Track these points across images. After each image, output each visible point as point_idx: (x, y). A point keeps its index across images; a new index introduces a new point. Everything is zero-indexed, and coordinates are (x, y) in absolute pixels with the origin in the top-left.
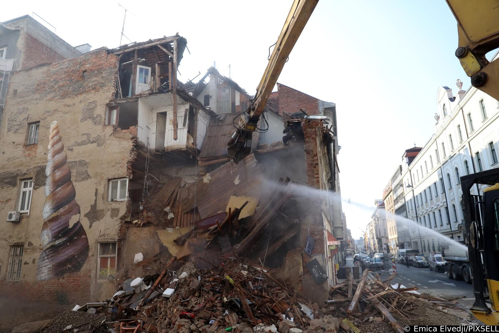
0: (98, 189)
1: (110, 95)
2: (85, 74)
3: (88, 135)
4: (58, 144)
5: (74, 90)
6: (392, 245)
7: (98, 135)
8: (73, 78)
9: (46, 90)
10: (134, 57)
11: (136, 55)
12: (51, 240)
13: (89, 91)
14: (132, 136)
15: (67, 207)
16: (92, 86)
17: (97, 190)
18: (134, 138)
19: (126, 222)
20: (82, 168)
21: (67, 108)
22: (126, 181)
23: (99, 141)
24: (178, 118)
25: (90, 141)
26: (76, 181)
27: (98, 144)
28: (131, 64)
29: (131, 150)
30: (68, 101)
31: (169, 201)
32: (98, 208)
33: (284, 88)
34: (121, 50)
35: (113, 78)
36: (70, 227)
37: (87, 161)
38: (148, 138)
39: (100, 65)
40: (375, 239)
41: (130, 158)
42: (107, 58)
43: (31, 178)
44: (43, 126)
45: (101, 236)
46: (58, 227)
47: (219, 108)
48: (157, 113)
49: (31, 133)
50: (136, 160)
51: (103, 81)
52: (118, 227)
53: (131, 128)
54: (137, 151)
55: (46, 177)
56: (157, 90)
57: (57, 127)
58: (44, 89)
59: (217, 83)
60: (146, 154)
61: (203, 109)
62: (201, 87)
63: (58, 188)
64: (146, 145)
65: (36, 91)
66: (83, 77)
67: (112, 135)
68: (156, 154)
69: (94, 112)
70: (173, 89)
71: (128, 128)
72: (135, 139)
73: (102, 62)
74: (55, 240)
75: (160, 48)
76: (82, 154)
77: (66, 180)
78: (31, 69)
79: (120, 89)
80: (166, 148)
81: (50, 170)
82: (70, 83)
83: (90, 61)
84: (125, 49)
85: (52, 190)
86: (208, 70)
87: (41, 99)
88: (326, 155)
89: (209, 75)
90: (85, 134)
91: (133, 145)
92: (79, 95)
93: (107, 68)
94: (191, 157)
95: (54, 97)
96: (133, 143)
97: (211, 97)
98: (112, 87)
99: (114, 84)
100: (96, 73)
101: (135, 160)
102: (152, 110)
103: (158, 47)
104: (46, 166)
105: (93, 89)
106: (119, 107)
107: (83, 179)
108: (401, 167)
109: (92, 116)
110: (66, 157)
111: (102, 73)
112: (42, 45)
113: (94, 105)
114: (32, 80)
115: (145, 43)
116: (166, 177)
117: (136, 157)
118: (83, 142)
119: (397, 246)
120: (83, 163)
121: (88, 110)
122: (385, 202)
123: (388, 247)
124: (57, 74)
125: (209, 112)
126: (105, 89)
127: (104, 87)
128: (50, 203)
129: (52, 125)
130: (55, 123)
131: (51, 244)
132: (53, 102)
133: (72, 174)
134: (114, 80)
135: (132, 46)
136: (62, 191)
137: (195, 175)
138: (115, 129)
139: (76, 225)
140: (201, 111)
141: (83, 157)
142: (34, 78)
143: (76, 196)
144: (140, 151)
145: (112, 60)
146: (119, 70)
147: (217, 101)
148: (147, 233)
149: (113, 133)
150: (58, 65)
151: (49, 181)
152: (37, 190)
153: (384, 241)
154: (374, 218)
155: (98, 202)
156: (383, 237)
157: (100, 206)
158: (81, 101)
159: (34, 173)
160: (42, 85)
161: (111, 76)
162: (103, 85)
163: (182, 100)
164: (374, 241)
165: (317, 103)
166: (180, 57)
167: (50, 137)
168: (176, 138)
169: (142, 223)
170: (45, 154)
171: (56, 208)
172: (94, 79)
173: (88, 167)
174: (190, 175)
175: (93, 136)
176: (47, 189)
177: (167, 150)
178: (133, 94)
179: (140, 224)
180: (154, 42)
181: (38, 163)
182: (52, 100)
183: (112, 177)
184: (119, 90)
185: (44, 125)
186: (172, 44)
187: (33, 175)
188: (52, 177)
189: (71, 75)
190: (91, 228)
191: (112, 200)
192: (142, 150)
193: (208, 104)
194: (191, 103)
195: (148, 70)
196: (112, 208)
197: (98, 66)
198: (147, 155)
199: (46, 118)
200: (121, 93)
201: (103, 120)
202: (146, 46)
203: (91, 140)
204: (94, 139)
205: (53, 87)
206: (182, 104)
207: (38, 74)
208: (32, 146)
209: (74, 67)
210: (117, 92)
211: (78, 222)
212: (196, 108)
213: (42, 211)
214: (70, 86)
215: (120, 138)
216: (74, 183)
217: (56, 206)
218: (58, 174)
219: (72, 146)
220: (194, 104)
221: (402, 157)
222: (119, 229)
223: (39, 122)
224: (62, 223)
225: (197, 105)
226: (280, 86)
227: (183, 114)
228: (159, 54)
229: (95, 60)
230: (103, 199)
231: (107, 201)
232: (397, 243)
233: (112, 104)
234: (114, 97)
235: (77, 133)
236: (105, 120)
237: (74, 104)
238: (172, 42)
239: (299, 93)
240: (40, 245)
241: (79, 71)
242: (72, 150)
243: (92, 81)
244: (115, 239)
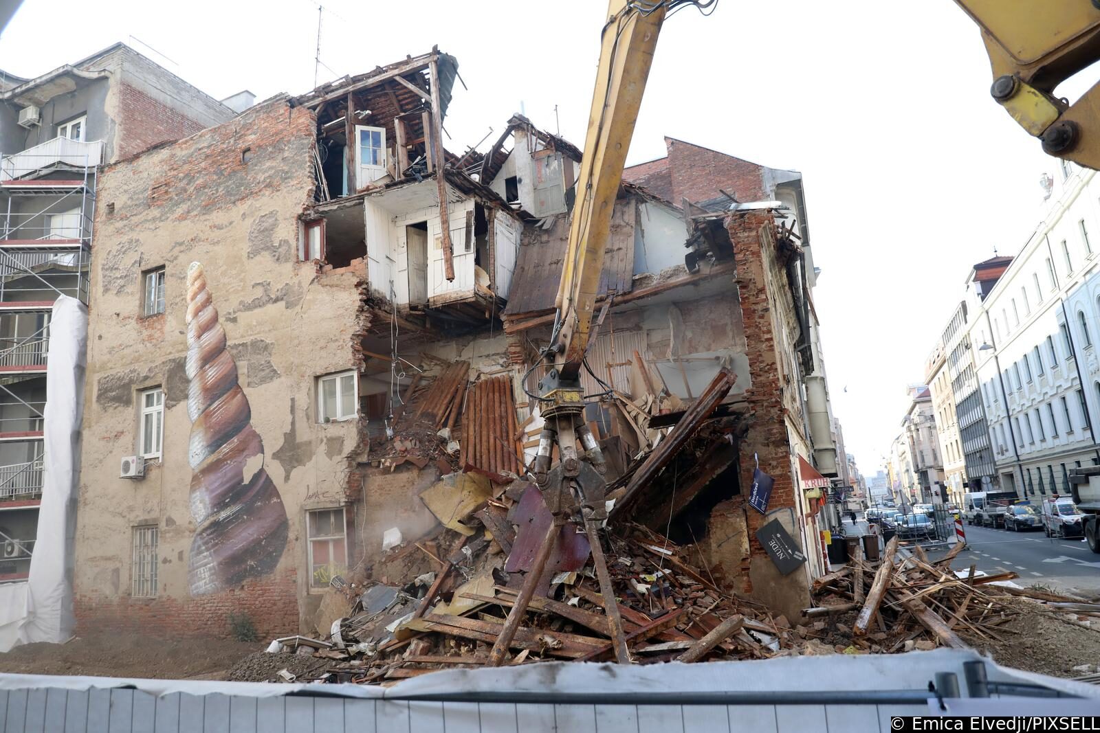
0: (296, 399)
1: (305, 197)
2: (248, 155)
3: (265, 286)
4: (205, 310)
5: (229, 193)
6: (953, 484)
7: (287, 284)
8: (223, 167)
9: (171, 199)
10: (346, 108)
11: (350, 104)
12: (210, 511)
13: (260, 191)
14: (358, 280)
15: (236, 441)
16: (264, 181)
17: (293, 400)
18: (362, 284)
19: (359, 465)
20: (259, 356)
21: (217, 232)
22: (353, 376)
23: (288, 297)
24: (451, 233)
25: (272, 299)
26: (249, 385)
27: (287, 303)
28: (342, 125)
29: (357, 311)
30: (218, 217)
31: (447, 414)
32: (298, 440)
33: (681, 147)
34: (318, 97)
35: (307, 159)
36: (246, 481)
37: (268, 341)
38: (391, 282)
39: (277, 134)
40: (914, 474)
41: (358, 328)
42: (290, 118)
43: (159, 386)
44: (172, 275)
45: (310, 497)
46: (222, 484)
47: (540, 203)
48: (407, 226)
49: (150, 293)
50: (369, 331)
51: (286, 168)
52: (343, 474)
53: (354, 262)
54: (370, 313)
55: (188, 381)
56: (402, 175)
57: (200, 275)
58: (167, 197)
59: (531, 149)
60: (389, 315)
61: (506, 207)
62: (498, 158)
63: (213, 402)
64: (388, 298)
65: (152, 202)
66: (243, 162)
67: (316, 280)
68: (411, 314)
69: (274, 235)
70: (435, 172)
71: (348, 264)
72: (364, 286)
73: (281, 127)
74: (218, 512)
75: (400, 84)
76: (256, 326)
77: (229, 384)
78: (137, 156)
79: (324, 180)
80: (431, 300)
81: (195, 365)
82: (219, 178)
83: (255, 127)
84: (327, 93)
85: (202, 407)
86: (510, 122)
87: (163, 218)
88: (787, 288)
89: (513, 132)
90: (259, 284)
91: (361, 300)
92: (238, 203)
93: (293, 138)
94: (487, 315)
95: (189, 212)
96: (360, 294)
97: (520, 181)
98: (306, 179)
99: (310, 172)
100: (271, 152)
101: (367, 331)
102: (395, 219)
103: (396, 81)
104: (186, 358)
105: (269, 185)
106: (325, 220)
107: (263, 381)
108: (964, 306)
109: (269, 244)
110: (225, 335)
111: (283, 150)
112: (155, 103)
113: (271, 221)
114: (142, 179)
115: (368, 76)
116: (436, 364)
117: (369, 325)
118: (257, 302)
119: (965, 485)
120: (260, 347)
121: (261, 232)
122: (931, 387)
123: (943, 488)
124: (190, 162)
125: (517, 214)
126: (292, 183)
127: (290, 180)
128: (201, 435)
129: (191, 272)
130: (196, 267)
131: (212, 519)
132: (188, 222)
133: (240, 372)
134: (309, 164)
135: (342, 86)
136: (225, 408)
137: (498, 354)
138: (321, 267)
139: (256, 477)
140: (500, 215)
141: (259, 333)
142: (145, 175)
143: (252, 415)
144: (377, 310)
145: (300, 121)
146: (318, 141)
147: (535, 189)
148: (404, 486)
149: (317, 277)
150: (191, 142)
151: (195, 389)
152: (174, 409)
153: (933, 476)
154: (907, 424)
155: (297, 425)
156: (931, 467)
157: (303, 434)
158: (244, 214)
159: (164, 375)
160: (163, 189)
161: (302, 154)
162: (286, 177)
163: (458, 193)
164: (910, 478)
165: (758, 175)
166: (445, 100)
167: (189, 297)
168: (450, 276)
169: (394, 464)
170: (181, 333)
171: (214, 445)
172: (268, 164)
173: (270, 354)
174: (488, 356)
175: (276, 287)
176: (193, 405)
177: (434, 304)
178: (352, 188)
179: (390, 467)
180: (386, 71)
181: (170, 353)
182: (186, 219)
183: (324, 372)
184: (322, 183)
185: (173, 272)
186: (425, 72)
187: (161, 379)
188: (200, 380)
189: (218, 160)
190: (290, 482)
191: (327, 421)
192: (380, 309)
193: (516, 198)
194: (479, 200)
195: (378, 134)
196: (329, 436)
197: (273, 136)
198: (393, 319)
199: (176, 258)
200: (326, 189)
201: (293, 251)
202: (371, 81)
203: (273, 296)
204: (279, 294)
205: (185, 191)
206: (458, 201)
207: (153, 166)
208: (155, 318)
209: (223, 143)
210: (318, 187)
211: (262, 471)
212: (490, 209)
213: (186, 453)
214: (219, 185)
215: (331, 286)
216: (246, 390)
217: (213, 440)
218: (213, 373)
219: (235, 312)
220: (484, 200)
221: (967, 282)
222: (346, 480)
223: (163, 267)
224: (229, 475)
225: (490, 200)
226: (672, 143)
227: (462, 223)
228: (401, 98)
229: (266, 124)
230: (308, 419)
231: (317, 422)
232: (963, 480)
233: (309, 214)
234: (312, 199)
235: (242, 284)
236: (298, 250)
237: (231, 223)
238: (426, 66)
239: (716, 154)
240: (190, 523)
241: (234, 151)
242: (234, 320)
243: (264, 169)
244: (339, 502)
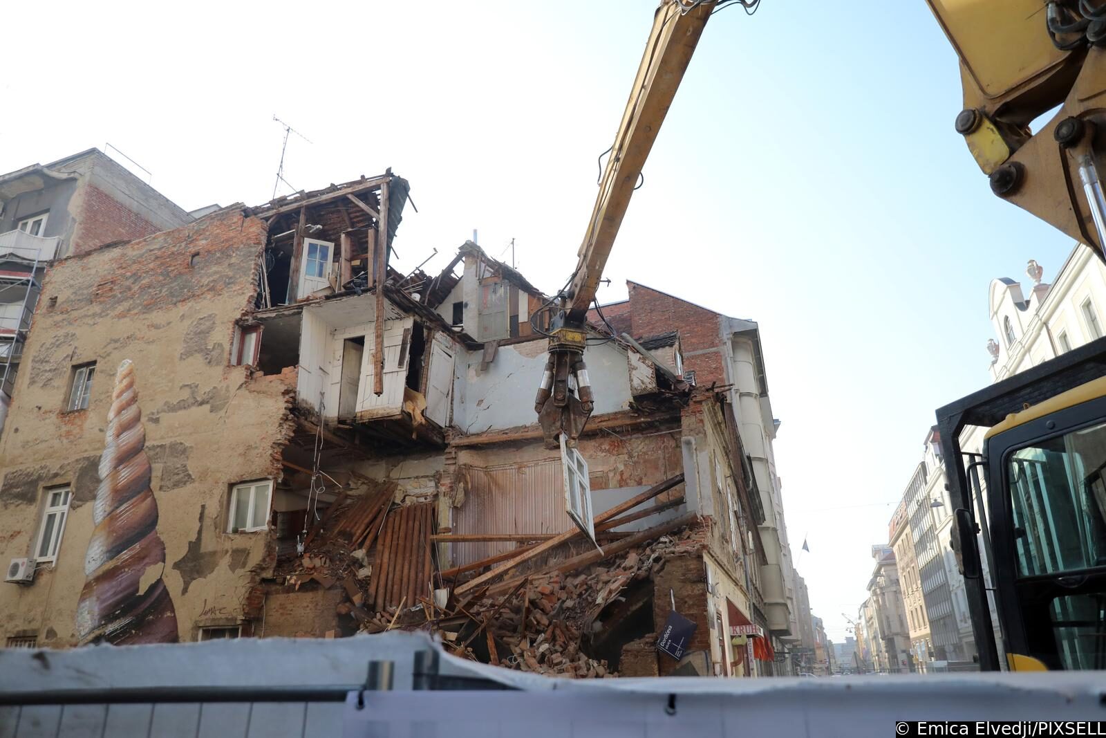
0: (207, 506)
1: (244, 302)
2: (197, 259)
3: (193, 388)
4: (129, 408)
5: (172, 295)
6: (919, 653)
7: (215, 388)
8: (170, 269)
9: (114, 296)
10: (298, 222)
11: (302, 218)
12: (97, 623)
13: (202, 294)
14: (286, 388)
15: (138, 547)
16: (207, 285)
17: (203, 507)
18: (290, 392)
19: (264, 580)
20: (175, 459)
21: (154, 331)
22: (268, 485)
23: (213, 401)
24: (386, 350)
25: (197, 401)
26: (161, 488)
27: (212, 407)
28: (291, 237)
29: (282, 419)
30: (157, 317)
31: (365, 534)
32: (203, 550)
33: (642, 292)
34: (273, 209)
35: (253, 266)
36: (141, 592)
37: (187, 444)
38: (322, 394)
39: (227, 240)
40: (880, 640)
41: (279, 437)
42: (242, 226)
43: (68, 485)
44: (102, 372)
45: (206, 613)
46: (115, 594)
47: (483, 328)
48: (345, 340)
49: (77, 388)
50: (291, 440)
51: (231, 274)
52: (244, 590)
53: (285, 370)
54: (294, 422)
55: (99, 481)
56: (342, 288)
57: (130, 373)
58: (110, 294)
59: (479, 275)
60: (315, 427)
61: (446, 329)
62: (447, 283)
63: (121, 505)
64: (317, 410)
65: (94, 298)
66: (191, 266)
67: (244, 386)
68: (339, 428)
69: (210, 338)
70: (375, 287)
71: (279, 372)
72: (292, 395)
73: (232, 234)
74: (106, 624)
75: (352, 202)
76: (177, 428)
77: (141, 486)
78: (88, 253)
79: (267, 288)
80: (359, 415)
81: (109, 464)
82: (165, 280)
83: (208, 233)
84: (281, 206)
85: (108, 509)
86: (460, 248)
87: (103, 314)
89: (464, 259)
90: (188, 385)
91: (286, 408)
92: (179, 305)
93: (242, 246)
94: (414, 436)
95: (129, 310)
96: (286, 402)
97: (466, 305)
98: (248, 285)
99: (253, 279)
100: (219, 258)
101: (289, 441)
102: (333, 332)
103: (348, 199)
104: (101, 456)
105: (212, 289)
106: (262, 327)
107: (176, 485)
108: (923, 465)
109: (203, 347)
110: (144, 436)
111: (230, 256)
112: (120, 207)
113: (208, 324)
114: (89, 275)
115: (322, 192)
116: (363, 483)
117: (292, 435)
118: (182, 404)
119: (931, 655)
120: (179, 450)
121: (196, 334)
122: (895, 549)
123: (910, 657)
124: (140, 262)
125: (458, 337)
126: (234, 289)
127: (232, 285)
128: (102, 539)
129: (121, 369)
130: (128, 364)
131: (97, 632)
132: (127, 320)
133: (154, 474)
134: (253, 271)
135: (296, 200)
136: (132, 512)
137: (427, 477)
138: (252, 373)
139: (153, 588)
140: (439, 335)
141: (179, 435)
142: (93, 271)
143: (159, 521)
144: (302, 420)
145: (251, 230)
146: (266, 250)
147: (480, 314)
148: (308, 606)
149: (246, 382)
150: (144, 243)
151: (104, 490)
152: (79, 510)
153: (899, 643)
154: (873, 588)
155: (204, 535)
156: (897, 634)
157: (208, 545)
158: (183, 315)
159: (75, 473)
160: (109, 286)
161: (248, 261)
162: (229, 282)
163: (397, 310)
164: (878, 645)
165: (716, 323)
166: (394, 220)
167: (114, 395)
168: (378, 391)
169: (299, 582)
170: (101, 430)
171: (114, 552)
172: (214, 269)
173: (187, 457)
174: (417, 477)
175: (204, 390)
176: (100, 507)
177: (361, 419)
178: (293, 298)
179: (295, 585)
180: (340, 189)
181: (86, 451)
182: (125, 317)
183: (238, 479)
184: (265, 291)
185: (104, 368)
186: (378, 192)
187: (71, 477)
188: (112, 480)
189: (167, 262)
190: (187, 594)
191: (235, 531)
192: (306, 419)
193: (461, 321)
194: (418, 319)
195: (327, 248)
196: (235, 547)
197: (223, 242)
198: (319, 431)
199: (108, 355)
200: (268, 297)
201: (226, 355)
202: (324, 197)
203: (199, 399)
204: (205, 397)
205: (130, 289)
206: (397, 318)
207: (102, 264)
208: (76, 414)
209: (174, 246)
210: (260, 295)
211: (160, 581)
212: (429, 329)
213: (84, 557)
214: (163, 286)
215: (259, 392)
216: (157, 494)
217: (114, 545)
218: (126, 474)
219: (158, 413)
220: (424, 319)
221: (926, 443)
222: (247, 595)
223: (94, 363)
224: (123, 585)
225: (431, 320)
226: (634, 288)
227: (399, 340)
228: (352, 215)
229: (218, 231)
230: (216, 528)
231: (225, 531)
232: (929, 648)
233: (247, 320)
234: (252, 306)
235: (170, 384)
236: (230, 354)
237: (169, 323)
238: (378, 187)
239: (677, 301)
240: (73, 635)
241: (183, 254)
242: (157, 421)
243: (208, 274)
244: (236, 619)
